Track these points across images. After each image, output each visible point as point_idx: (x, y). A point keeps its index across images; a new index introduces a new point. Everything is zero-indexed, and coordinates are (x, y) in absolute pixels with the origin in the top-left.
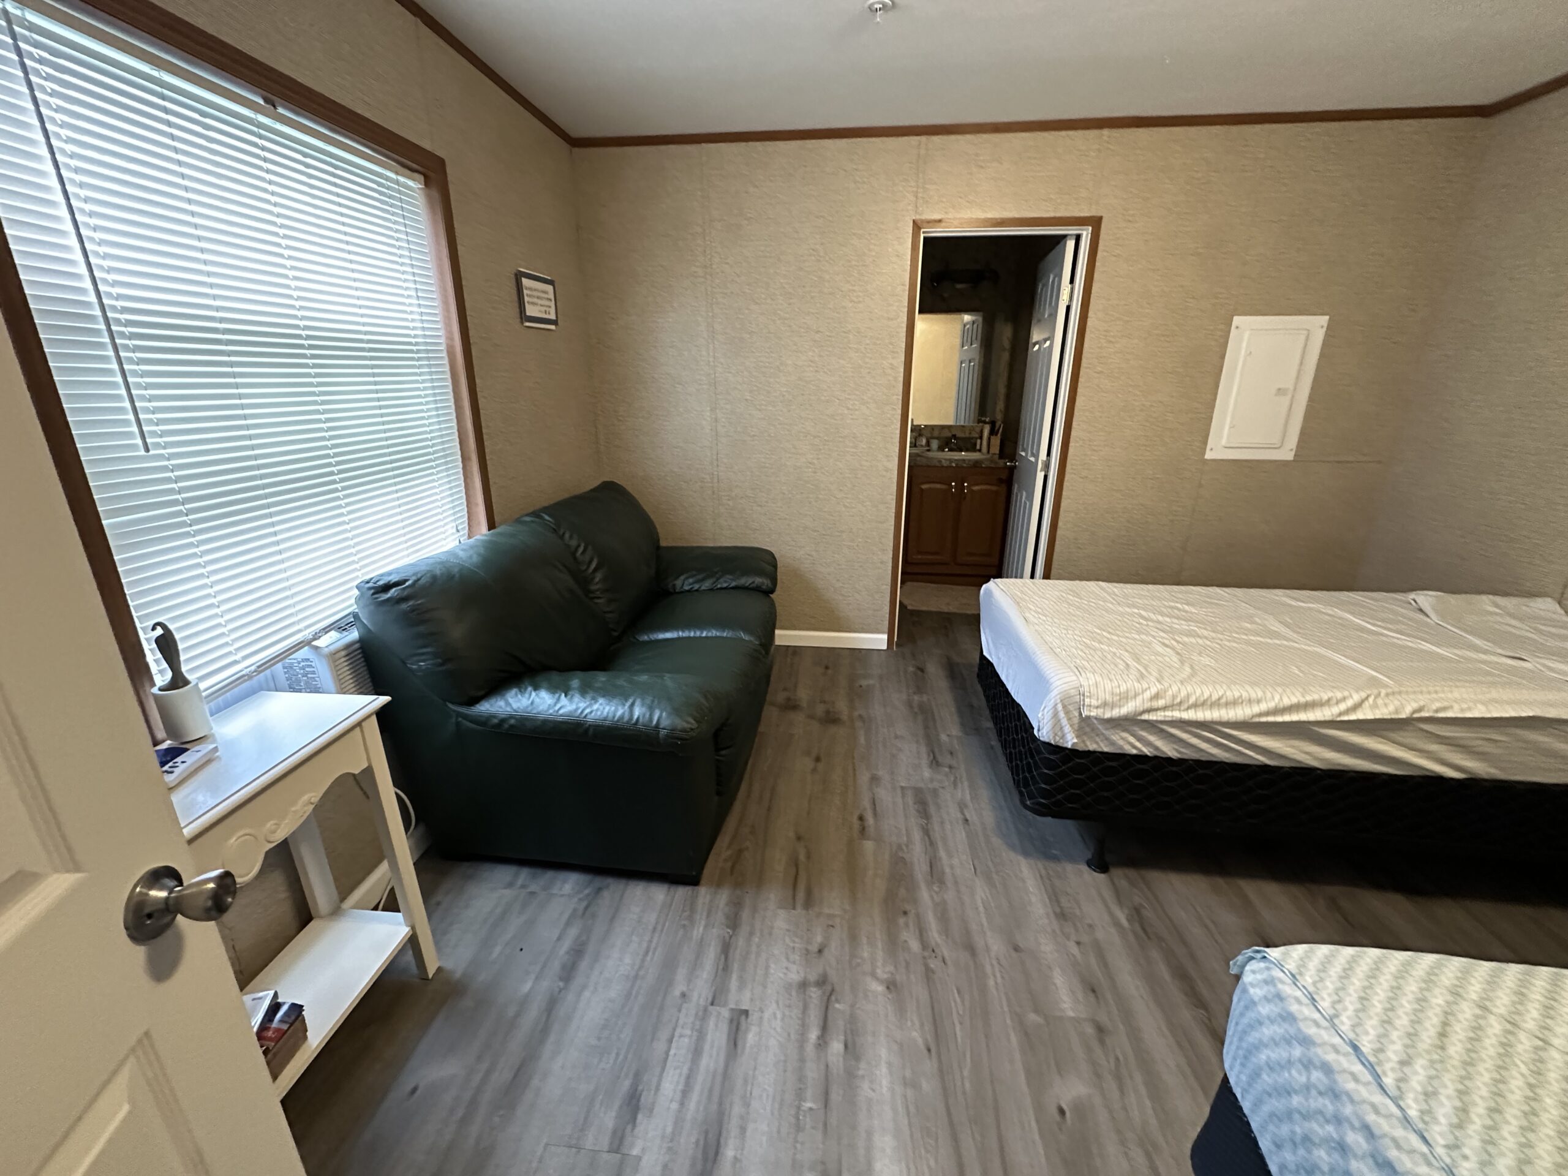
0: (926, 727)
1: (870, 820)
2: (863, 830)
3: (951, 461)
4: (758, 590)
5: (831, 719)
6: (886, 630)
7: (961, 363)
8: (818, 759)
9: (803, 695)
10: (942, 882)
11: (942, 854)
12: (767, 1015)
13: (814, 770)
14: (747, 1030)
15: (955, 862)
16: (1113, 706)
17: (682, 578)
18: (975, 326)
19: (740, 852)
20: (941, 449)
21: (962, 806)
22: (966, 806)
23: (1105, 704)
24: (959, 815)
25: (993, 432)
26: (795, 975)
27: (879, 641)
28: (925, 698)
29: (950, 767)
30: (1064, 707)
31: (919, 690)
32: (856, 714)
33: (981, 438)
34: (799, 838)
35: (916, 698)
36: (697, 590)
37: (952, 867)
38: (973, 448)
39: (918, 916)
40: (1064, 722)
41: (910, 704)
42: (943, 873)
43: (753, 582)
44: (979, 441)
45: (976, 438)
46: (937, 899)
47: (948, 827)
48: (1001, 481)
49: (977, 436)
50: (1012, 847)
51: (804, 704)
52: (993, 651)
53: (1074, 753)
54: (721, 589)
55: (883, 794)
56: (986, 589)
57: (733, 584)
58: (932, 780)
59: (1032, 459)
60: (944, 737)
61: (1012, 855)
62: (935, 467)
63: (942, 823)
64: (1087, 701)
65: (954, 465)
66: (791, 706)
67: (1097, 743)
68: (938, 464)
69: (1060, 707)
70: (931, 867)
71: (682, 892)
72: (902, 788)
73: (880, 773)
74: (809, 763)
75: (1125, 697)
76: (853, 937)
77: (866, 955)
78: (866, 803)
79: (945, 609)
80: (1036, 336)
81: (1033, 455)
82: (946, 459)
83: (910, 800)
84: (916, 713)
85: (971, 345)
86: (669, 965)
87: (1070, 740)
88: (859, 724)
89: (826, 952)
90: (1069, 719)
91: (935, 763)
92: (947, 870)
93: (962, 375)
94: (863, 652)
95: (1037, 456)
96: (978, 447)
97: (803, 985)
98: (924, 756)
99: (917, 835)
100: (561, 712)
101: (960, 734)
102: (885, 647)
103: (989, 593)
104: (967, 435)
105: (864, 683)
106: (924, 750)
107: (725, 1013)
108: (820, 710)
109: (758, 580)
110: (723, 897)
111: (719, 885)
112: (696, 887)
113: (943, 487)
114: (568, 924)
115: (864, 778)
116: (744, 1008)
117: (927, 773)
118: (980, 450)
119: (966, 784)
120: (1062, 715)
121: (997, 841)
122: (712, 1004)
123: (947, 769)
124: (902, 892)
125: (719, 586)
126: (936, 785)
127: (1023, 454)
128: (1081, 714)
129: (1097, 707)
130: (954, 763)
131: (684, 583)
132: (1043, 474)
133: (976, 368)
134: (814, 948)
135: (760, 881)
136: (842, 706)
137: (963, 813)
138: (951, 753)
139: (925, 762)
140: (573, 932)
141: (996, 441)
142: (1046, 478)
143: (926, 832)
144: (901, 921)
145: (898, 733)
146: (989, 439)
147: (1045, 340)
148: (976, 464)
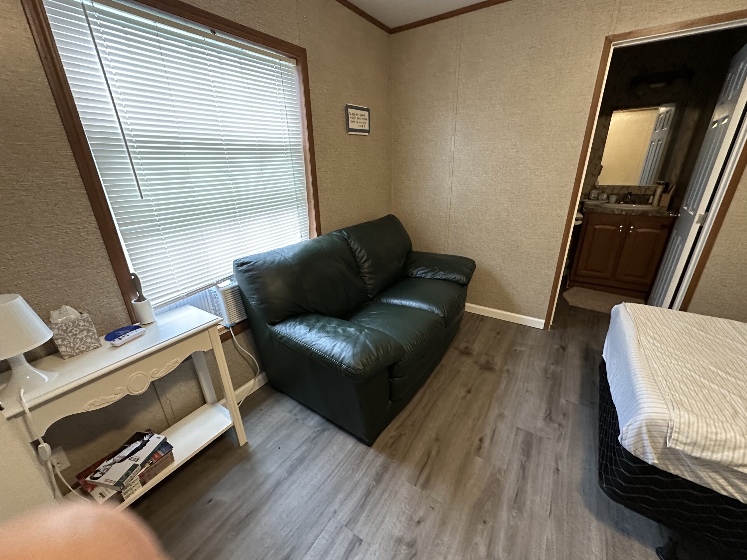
0: (552, 390)
1: (487, 443)
2: (479, 448)
3: (622, 211)
4: (457, 282)
5: (488, 367)
6: (545, 318)
7: (652, 142)
8: (469, 391)
9: (477, 347)
10: (520, 510)
11: (529, 488)
12: (372, 549)
13: (464, 398)
14: (357, 554)
15: (538, 499)
16: (704, 448)
17: (417, 270)
18: (668, 114)
19: (401, 435)
20: (618, 202)
21: (558, 458)
22: (561, 458)
23: (694, 444)
24: (553, 464)
25: (665, 191)
26: (397, 532)
27: (539, 323)
28: (559, 369)
29: (560, 425)
30: (649, 431)
31: (557, 362)
32: (505, 368)
33: (654, 195)
34: (437, 440)
35: (552, 367)
36: (423, 278)
37: (533, 502)
38: (646, 202)
39: (493, 527)
40: (647, 443)
41: (546, 371)
42: (524, 504)
43: (455, 278)
44: (652, 197)
45: (650, 195)
46: (512, 523)
47: (541, 469)
48: (663, 227)
49: (651, 193)
50: (589, 507)
51: (475, 353)
52: (608, 356)
53: (653, 469)
54: (436, 279)
55: (503, 429)
56: (616, 309)
57: (444, 277)
58: (542, 430)
59: (692, 213)
60: (563, 401)
61: (587, 513)
62: (609, 214)
63: (538, 465)
64: (675, 436)
65: (624, 213)
66: (467, 352)
67: (681, 471)
68: (611, 213)
69: (644, 430)
70: (517, 495)
71: (362, 447)
72: (518, 428)
73: (506, 413)
74: (462, 392)
75: (723, 445)
76: (443, 523)
77: (446, 539)
78: (488, 431)
79: (598, 309)
80: (717, 116)
81: (693, 210)
82: (618, 209)
83: (520, 439)
84: (548, 378)
85: (663, 128)
86: (336, 490)
87: (652, 459)
88: (505, 375)
89: (422, 525)
90: (653, 442)
91: (549, 417)
92: (528, 503)
93: (651, 149)
94: (526, 327)
95: (695, 211)
96: (650, 201)
97: (399, 541)
98: (543, 410)
99: (515, 467)
100: (303, 340)
101: (576, 402)
102: (542, 328)
103: (618, 312)
104: (643, 193)
105: (518, 348)
106: (544, 405)
107: (350, 536)
108: (483, 359)
109: (458, 277)
110: (381, 459)
111: (381, 451)
112: (369, 448)
113: (612, 228)
114: (303, 443)
115: (494, 412)
116: (361, 537)
117: (540, 424)
118: (651, 204)
119: (567, 442)
120: (645, 436)
121: (577, 496)
122: (346, 526)
123: (556, 426)
124: (488, 506)
125: (436, 277)
126: (542, 434)
127: (685, 208)
128: (665, 443)
129: (685, 444)
130: (564, 423)
131: (419, 272)
132: (699, 225)
133: (663, 145)
134: (416, 518)
135: (403, 459)
136: (498, 360)
137: (557, 463)
138: (564, 415)
139: (542, 414)
140: (304, 448)
141: (667, 198)
142: (701, 229)
143: (523, 467)
144: (480, 526)
145: (529, 389)
146: (661, 196)
147: (724, 119)
148: (644, 214)
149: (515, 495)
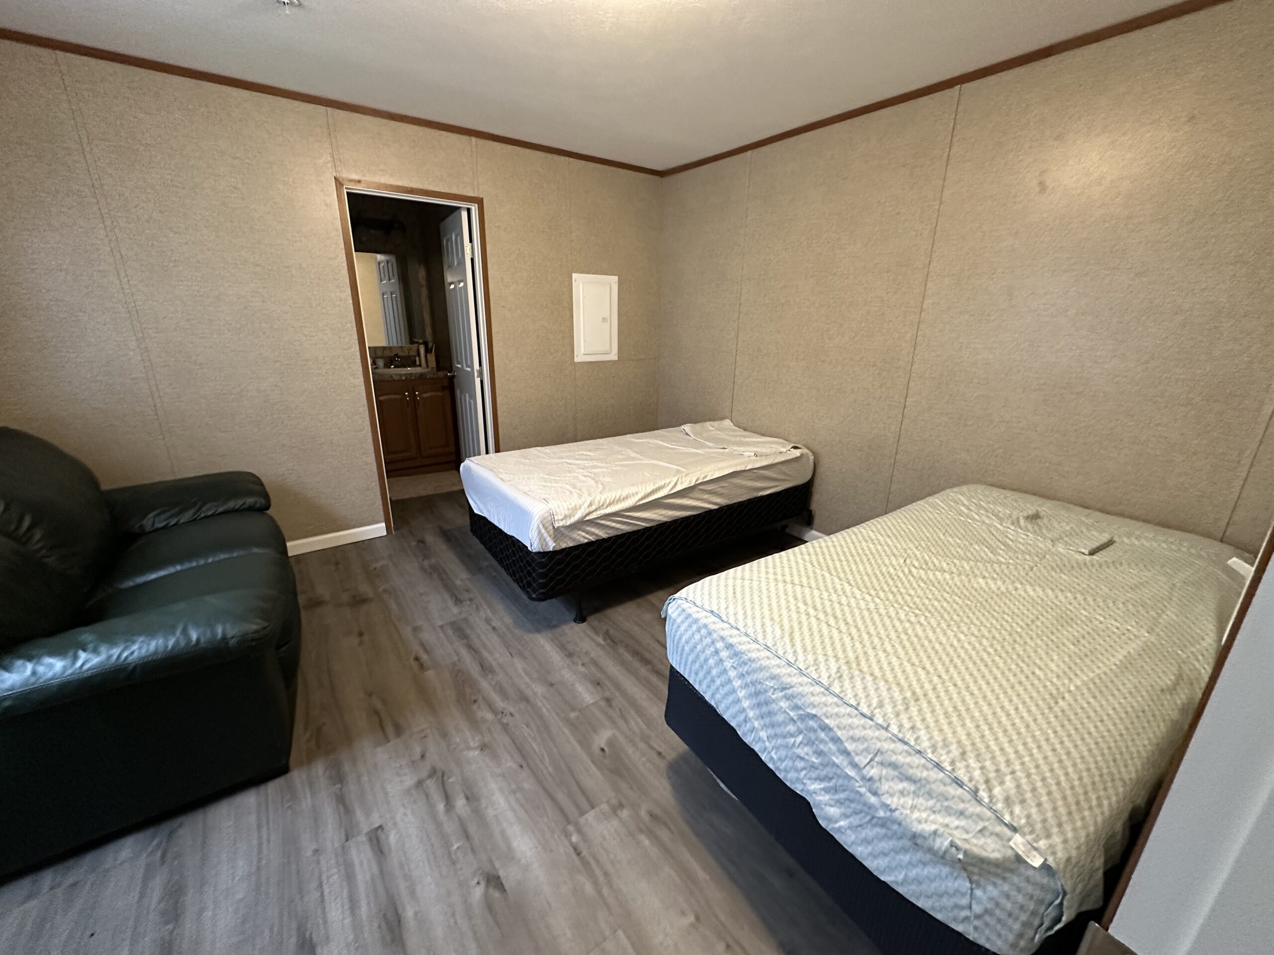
0: (442, 579)
1: (424, 657)
2: (422, 666)
3: (401, 375)
4: (251, 509)
5: (358, 601)
6: (383, 519)
7: (383, 295)
8: (361, 634)
9: (323, 590)
10: (492, 671)
11: (485, 654)
12: (398, 818)
13: (361, 643)
14: (387, 837)
15: (497, 655)
16: (570, 516)
18: (390, 265)
19: (319, 730)
20: (387, 366)
21: (488, 621)
22: (490, 620)
23: (565, 517)
24: (488, 627)
25: (427, 351)
26: (409, 781)
27: (378, 529)
28: (433, 561)
29: (471, 600)
30: (543, 525)
31: (426, 557)
32: (380, 590)
33: (419, 355)
34: (370, 694)
35: (426, 563)
36: (175, 525)
37: (495, 660)
38: (413, 364)
39: (484, 699)
40: (546, 535)
41: (422, 569)
42: (491, 666)
43: (244, 503)
44: (417, 359)
45: (415, 356)
46: (493, 683)
47: (483, 637)
48: (443, 388)
49: (415, 354)
50: (529, 631)
51: (328, 598)
53: (555, 553)
55: (428, 636)
56: (464, 466)
57: (221, 509)
58: (460, 613)
59: (469, 369)
60: (458, 582)
61: (531, 635)
62: (388, 381)
63: (479, 636)
64: (556, 519)
65: (404, 378)
66: (316, 603)
67: (566, 542)
68: (390, 379)
69: (541, 526)
70: (482, 666)
72: (441, 627)
73: (419, 623)
74: (355, 641)
75: (575, 509)
76: (444, 735)
77: (458, 740)
78: (416, 648)
79: (423, 493)
80: (449, 278)
81: (468, 366)
82: (396, 375)
83: (450, 632)
84: (430, 573)
85: (390, 280)
86: (290, 842)
87: (551, 546)
88: (386, 596)
89: (428, 755)
90: (548, 532)
91: (458, 601)
92: (494, 663)
93: (386, 304)
94: (366, 542)
95: (472, 367)
96: (418, 363)
97: (420, 784)
98: (449, 600)
99: (464, 652)
101: (469, 576)
102: (385, 533)
103: (468, 469)
104: (407, 354)
105: (378, 565)
106: (447, 596)
108: (345, 597)
109: (250, 501)
110: (319, 769)
111: (309, 760)
112: (288, 775)
113: (398, 397)
115: (407, 631)
116: (377, 825)
117: (455, 610)
118: (420, 365)
119: (485, 607)
120: (543, 531)
121: (518, 632)
122: (347, 840)
123: (468, 602)
124: (468, 691)
126: (463, 615)
127: (459, 366)
128: (554, 527)
129: (562, 520)
130: (472, 596)
131: (152, 521)
132: (479, 379)
133: (399, 299)
134: (417, 756)
135: (348, 738)
136: (365, 589)
137: (490, 625)
138: (467, 591)
139: (450, 603)
141: (432, 358)
142: (482, 382)
143: (470, 647)
144: (475, 707)
145: (422, 591)
146: (426, 356)
147: (460, 282)
148: (421, 376)
149: (480, 667)
